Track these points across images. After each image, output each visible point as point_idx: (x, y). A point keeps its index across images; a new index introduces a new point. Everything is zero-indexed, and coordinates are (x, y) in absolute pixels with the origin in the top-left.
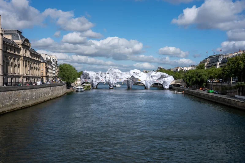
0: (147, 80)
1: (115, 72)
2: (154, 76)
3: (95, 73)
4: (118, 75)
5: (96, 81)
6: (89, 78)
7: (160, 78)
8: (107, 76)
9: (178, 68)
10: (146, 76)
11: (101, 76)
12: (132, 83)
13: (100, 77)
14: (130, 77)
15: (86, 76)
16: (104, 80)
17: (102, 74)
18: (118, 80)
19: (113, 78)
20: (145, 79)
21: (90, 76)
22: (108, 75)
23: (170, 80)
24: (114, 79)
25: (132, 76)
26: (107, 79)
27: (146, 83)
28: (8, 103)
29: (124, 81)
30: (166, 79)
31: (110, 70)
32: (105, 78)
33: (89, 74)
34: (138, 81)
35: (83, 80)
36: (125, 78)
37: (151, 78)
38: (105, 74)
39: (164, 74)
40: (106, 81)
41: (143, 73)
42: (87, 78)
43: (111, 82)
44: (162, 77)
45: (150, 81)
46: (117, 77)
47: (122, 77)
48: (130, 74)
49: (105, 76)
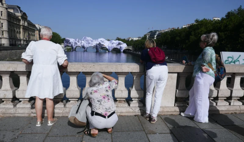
0: (109, 46)
1: (88, 39)
2: (114, 43)
3: (74, 40)
4: (90, 42)
6: (70, 43)
7: (118, 45)
9: (130, 38)
10: (109, 43)
11: (78, 42)
12: (99, 47)
13: (77, 42)
14: (98, 43)
15: (68, 41)
16: (80, 44)
17: (79, 40)
18: (90, 45)
20: (108, 45)
21: (70, 41)
22: (83, 41)
23: (124, 46)
24: (87, 44)
25: (100, 43)
26: (82, 44)
27: (109, 48)
28: (15, 58)
30: (121, 46)
31: (85, 38)
33: (70, 40)
34: (103, 46)
35: (66, 44)
36: (95, 44)
37: (112, 44)
38: (81, 40)
39: (120, 42)
41: (106, 41)
43: (85, 46)
44: (119, 44)
45: (111, 46)
46: (89, 43)
47: (92, 43)
48: (98, 41)
49: (81, 42)
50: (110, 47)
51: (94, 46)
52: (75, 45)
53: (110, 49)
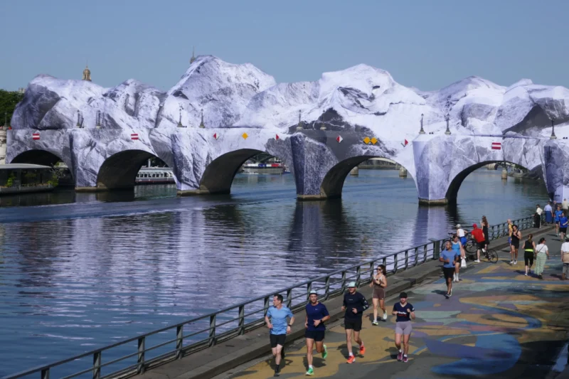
0: (425, 139)
1: (225, 84)
2: (482, 111)
3: (96, 91)
4: (240, 105)
5: (91, 145)
6: (58, 125)
7: (520, 128)
8: (166, 112)
10: (427, 110)
11: (133, 113)
12: (321, 161)
13: (119, 115)
14: (314, 115)
15: (40, 107)
16: (144, 135)
17: (137, 97)
18: (233, 140)
19: (202, 125)
20: (412, 133)
21: (62, 109)
22: (173, 106)
24: (207, 133)
25: (331, 114)
26: (165, 129)
29: (268, 146)
31: (198, 70)
32: (157, 122)
33: (56, 99)
34: (361, 150)
35: (21, 134)
36: (282, 125)
37: (455, 121)
38: (162, 96)
40: (154, 142)
42: (45, 122)
43: (187, 153)
44: (539, 116)
45: (448, 144)
46: (227, 121)
47: (258, 118)
48: (315, 97)
49: (156, 114)
50: (435, 151)
51: (275, 142)
52: (101, 144)
53: (435, 171)
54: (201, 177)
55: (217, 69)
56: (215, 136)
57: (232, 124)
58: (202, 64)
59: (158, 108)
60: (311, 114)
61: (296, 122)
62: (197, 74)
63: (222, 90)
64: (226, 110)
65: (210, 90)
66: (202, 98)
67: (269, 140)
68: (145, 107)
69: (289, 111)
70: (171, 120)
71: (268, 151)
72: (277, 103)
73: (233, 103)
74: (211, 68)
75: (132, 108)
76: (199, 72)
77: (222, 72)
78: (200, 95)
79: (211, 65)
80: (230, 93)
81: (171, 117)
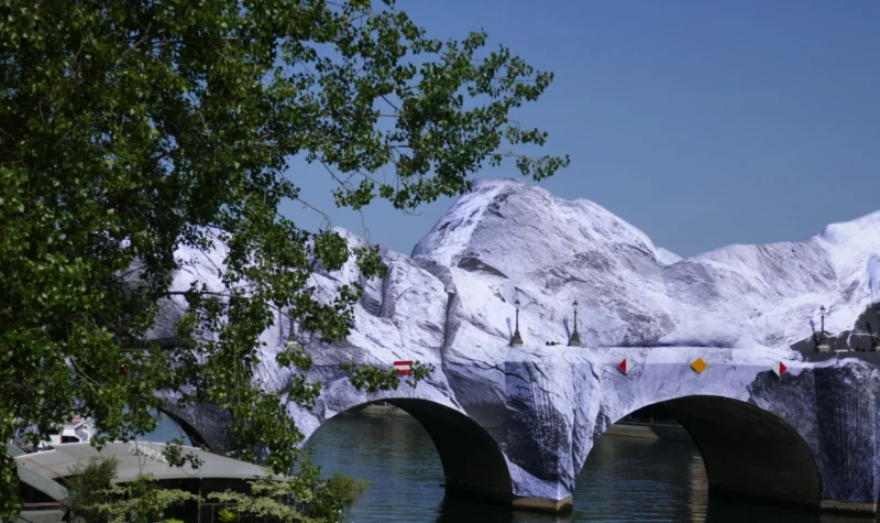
1: (583, 246)
4: (649, 294)
8: (466, 306)
11: (380, 309)
16: (428, 362)
18: (666, 372)
19: (574, 339)
24: (598, 360)
26: (482, 350)
29: (755, 389)
31: (494, 209)
32: (448, 330)
36: (773, 339)
40: (456, 380)
48: (826, 277)
49: (443, 311)
54: (582, 465)
55: (546, 209)
56: (623, 365)
57: (657, 338)
58: (503, 197)
59: (446, 296)
60: (833, 315)
61: (806, 335)
62: (495, 219)
63: (585, 258)
64: (620, 303)
65: (555, 257)
66: (541, 274)
67: (760, 374)
68: (408, 295)
69: (782, 309)
70: (482, 327)
71: (756, 400)
72: (750, 289)
73: (628, 287)
74: (530, 208)
75: (377, 296)
76: (499, 215)
77: (563, 217)
78: (533, 268)
79: (528, 201)
80: (607, 264)
81: (481, 320)
